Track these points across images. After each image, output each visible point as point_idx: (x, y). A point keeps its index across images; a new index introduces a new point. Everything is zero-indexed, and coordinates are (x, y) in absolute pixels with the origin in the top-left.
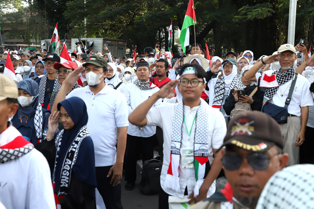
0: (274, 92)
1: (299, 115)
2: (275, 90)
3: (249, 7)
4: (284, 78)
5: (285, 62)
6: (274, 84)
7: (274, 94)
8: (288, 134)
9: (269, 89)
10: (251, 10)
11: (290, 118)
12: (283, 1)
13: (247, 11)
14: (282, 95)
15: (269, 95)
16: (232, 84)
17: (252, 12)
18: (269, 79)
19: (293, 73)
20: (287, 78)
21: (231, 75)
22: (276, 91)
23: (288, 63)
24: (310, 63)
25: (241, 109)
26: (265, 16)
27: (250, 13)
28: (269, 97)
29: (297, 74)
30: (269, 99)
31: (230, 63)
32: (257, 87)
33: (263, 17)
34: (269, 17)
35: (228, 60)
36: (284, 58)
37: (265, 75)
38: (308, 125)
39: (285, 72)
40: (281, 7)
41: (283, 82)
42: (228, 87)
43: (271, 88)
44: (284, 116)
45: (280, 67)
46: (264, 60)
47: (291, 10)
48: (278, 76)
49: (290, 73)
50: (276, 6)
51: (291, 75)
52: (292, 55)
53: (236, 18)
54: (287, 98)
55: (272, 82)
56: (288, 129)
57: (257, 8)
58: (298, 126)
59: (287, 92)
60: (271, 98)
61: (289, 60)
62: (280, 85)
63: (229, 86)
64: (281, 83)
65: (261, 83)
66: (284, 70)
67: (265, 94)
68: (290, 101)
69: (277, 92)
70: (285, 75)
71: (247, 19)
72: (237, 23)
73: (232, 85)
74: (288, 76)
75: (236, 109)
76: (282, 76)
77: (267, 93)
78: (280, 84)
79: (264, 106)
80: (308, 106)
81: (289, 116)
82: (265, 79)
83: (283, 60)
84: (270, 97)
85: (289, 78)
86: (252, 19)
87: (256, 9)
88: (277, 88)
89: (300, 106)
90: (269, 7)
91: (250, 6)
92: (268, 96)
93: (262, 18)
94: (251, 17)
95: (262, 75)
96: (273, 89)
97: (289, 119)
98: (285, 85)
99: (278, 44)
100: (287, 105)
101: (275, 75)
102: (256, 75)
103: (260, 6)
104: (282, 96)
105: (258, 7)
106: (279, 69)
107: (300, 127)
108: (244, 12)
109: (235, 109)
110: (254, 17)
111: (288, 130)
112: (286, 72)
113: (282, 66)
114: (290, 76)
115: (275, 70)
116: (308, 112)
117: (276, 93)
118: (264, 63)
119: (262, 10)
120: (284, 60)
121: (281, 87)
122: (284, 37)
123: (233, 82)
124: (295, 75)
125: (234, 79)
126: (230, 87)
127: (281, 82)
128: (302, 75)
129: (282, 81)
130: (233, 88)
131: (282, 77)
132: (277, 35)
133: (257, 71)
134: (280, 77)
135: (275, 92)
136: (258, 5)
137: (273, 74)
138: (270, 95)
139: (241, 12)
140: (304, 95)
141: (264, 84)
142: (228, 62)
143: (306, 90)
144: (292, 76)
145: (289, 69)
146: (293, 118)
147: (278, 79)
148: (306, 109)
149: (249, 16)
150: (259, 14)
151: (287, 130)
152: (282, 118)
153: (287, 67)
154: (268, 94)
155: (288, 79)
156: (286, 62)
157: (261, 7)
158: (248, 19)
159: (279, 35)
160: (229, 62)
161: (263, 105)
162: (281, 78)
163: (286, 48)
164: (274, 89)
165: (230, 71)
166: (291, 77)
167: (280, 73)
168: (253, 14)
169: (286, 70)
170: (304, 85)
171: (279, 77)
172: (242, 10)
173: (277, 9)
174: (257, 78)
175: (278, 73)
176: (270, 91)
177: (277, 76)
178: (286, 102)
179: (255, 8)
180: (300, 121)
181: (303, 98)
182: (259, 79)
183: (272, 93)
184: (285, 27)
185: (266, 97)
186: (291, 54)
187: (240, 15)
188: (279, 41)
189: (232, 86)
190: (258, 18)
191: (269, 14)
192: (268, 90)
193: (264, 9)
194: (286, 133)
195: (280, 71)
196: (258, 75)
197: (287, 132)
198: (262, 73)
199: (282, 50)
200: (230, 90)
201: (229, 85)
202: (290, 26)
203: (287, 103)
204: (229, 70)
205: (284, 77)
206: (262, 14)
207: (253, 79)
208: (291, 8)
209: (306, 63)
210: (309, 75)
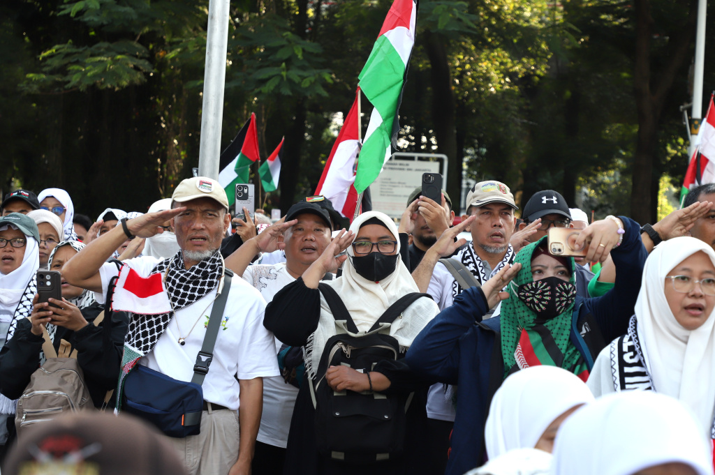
0: (159, 329)
1: (235, 405)
2: (162, 324)
3: (74, 50)
4: (191, 286)
5: (194, 234)
6: (158, 303)
7: (159, 336)
8: (202, 469)
9: (143, 320)
10: (80, 60)
11: (208, 416)
12: (181, 41)
13: (66, 61)
14: (181, 341)
15: (142, 339)
16: (21, 302)
17: (84, 65)
18: (142, 287)
19: (217, 273)
20: (199, 287)
21: (20, 271)
22: (165, 326)
23: (204, 239)
24: (267, 243)
25: (50, 392)
26: (125, 83)
27: (76, 67)
28: (143, 346)
29: (229, 275)
30: (141, 353)
31: (19, 230)
32: (103, 312)
33: (118, 85)
34: (136, 86)
35: (11, 219)
36: (191, 221)
37: (132, 272)
38: (262, 438)
39: (194, 268)
40: (173, 59)
41: (187, 300)
42: (8, 313)
43: (149, 316)
44: (191, 411)
45: (178, 249)
46: (129, 224)
47: (209, 72)
48: (173, 277)
49: (209, 270)
50: (159, 56)
51: (213, 277)
52: (216, 214)
53: (30, 79)
54: (201, 353)
55: (151, 298)
56: (203, 451)
57: (99, 55)
58: (232, 441)
59: (200, 333)
60: (149, 350)
61: (207, 228)
62: (177, 308)
63: (13, 309)
64: (181, 302)
65: (115, 297)
66: (188, 261)
67: (129, 336)
68: (209, 362)
69: (168, 329)
70: (193, 277)
71: (66, 86)
72: (32, 98)
73: (21, 306)
74: (201, 280)
75: (36, 392)
76: (182, 280)
77: (133, 334)
78: (176, 304)
79: (127, 376)
80: (261, 379)
81: (206, 409)
82: (128, 286)
83: (189, 228)
84: (146, 348)
85: (206, 288)
86: (82, 88)
87: (98, 59)
88: (167, 317)
89: (236, 376)
90: (136, 57)
91: (78, 47)
92: (138, 344)
93: (114, 88)
94: (80, 83)
95: (120, 270)
96: (153, 319)
97: (208, 418)
98: (191, 307)
99: (162, 173)
100: (199, 376)
101: (163, 276)
102: (100, 270)
103: (108, 50)
104: (183, 344)
105: (102, 50)
106: (176, 257)
107: (238, 443)
108: (56, 63)
109: (32, 391)
110: (91, 83)
111: (202, 455)
112: (197, 267)
113: (183, 248)
114: (208, 280)
115: (162, 259)
116: (262, 395)
117: (165, 332)
118: (129, 234)
119: (115, 62)
120: (193, 227)
121: (178, 314)
122: (182, 153)
123: (25, 294)
124: (222, 279)
125: (29, 286)
126: (17, 313)
127: (181, 300)
128: (245, 279)
129: (184, 295)
130: (26, 314)
131: (184, 284)
132: (160, 146)
133: (105, 257)
134: (177, 281)
135: (163, 331)
136: (104, 45)
137: (155, 269)
138: (146, 341)
139: (49, 62)
140: (251, 342)
141: (125, 301)
142: (9, 227)
143: (257, 325)
144: (215, 280)
145: (207, 259)
146: (217, 415)
147: (171, 290)
148: (255, 388)
149: (75, 79)
150: (104, 71)
151: (200, 454)
152: (186, 420)
153: (200, 251)
154: (138, 337)
155: (201, 291)
156: (198, 235)
157: (113, 53)
158: (69, 85)
159: (166, 145)
160: (15, 226)
161: (125, 372)
162: (179, 286)
163: (200, 189)
164: (158, 321)
165: (17, 261)
166: (211, 284)
167: (177, 269)
168: (85, 73)
169: (197, 262)
170: (251, 309)
171: (174, 283)
172: (51, 56)
173: (162, 65)
174: (105, 280)
175: (173, 269)
176: (143, 327)
177: (168, 279)
178: (195, 366)
179: (93, 55)
180: (237, 425)
181: (248, 351)
182: (112, 286)
183: (152, 332)
184: (183, 123)
185: (133, 345)
186: (215, 211)
187: (45, 73)
188: (165, 166)
189: (23, 310)
190: (104, 87)
191: (138, 78)
192: (138, 324)
193: (123, 59)
194: (197, 465)
195: (176, 262)
196: (107, 271)
197: (198, 461)
198: (123, 265)
199: (186, 194)
200: (15, 321)
201: (11, 305)
202: (206, 123)
203: (201, 370)
204: (12, 255)
205: (189, 282)
206: (116, 75)
207: (90, 282)
208: (209, 66)
209: (255, 241)
210: (263, 280)
